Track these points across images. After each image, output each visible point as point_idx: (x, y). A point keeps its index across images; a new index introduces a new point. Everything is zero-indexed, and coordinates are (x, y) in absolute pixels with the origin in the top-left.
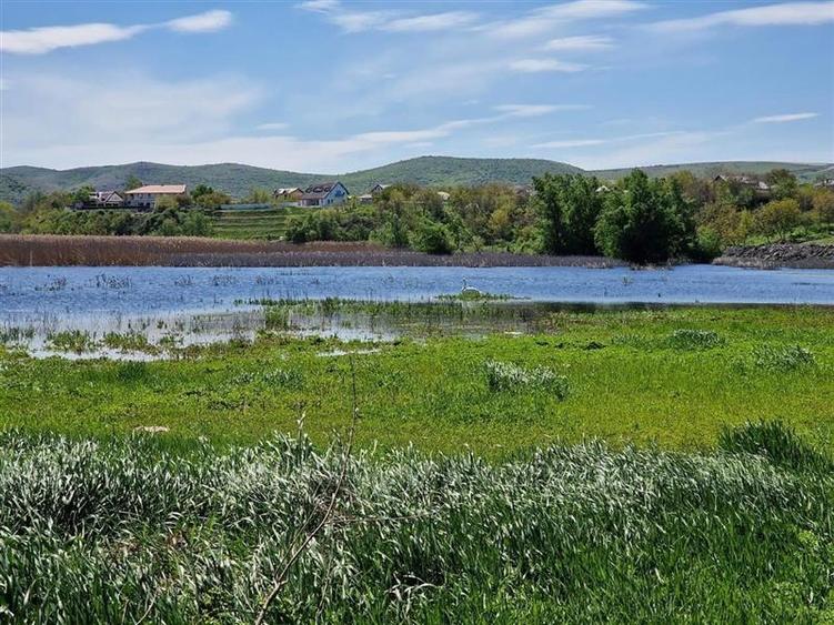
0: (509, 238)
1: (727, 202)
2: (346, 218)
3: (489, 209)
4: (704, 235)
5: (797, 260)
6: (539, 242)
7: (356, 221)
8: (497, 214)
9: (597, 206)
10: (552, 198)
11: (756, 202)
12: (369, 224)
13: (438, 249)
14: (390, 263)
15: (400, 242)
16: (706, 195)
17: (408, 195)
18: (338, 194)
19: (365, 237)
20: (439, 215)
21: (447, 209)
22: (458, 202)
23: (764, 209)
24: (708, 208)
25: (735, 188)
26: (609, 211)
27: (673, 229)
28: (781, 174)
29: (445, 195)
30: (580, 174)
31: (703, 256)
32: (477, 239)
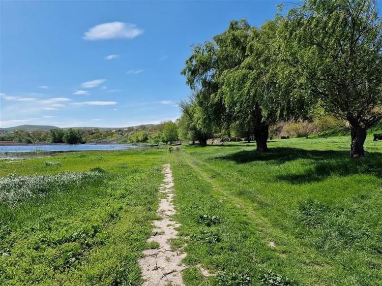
0: (45, 140)
1: (87, 134)
2: (8, 137)
3: (40, 135)
4: (84, 139)
5: (100, 143)
6: (51, 141)
7: (10, 137)
8: (42, 136)
9: (63, 134)
10: (54, 133)
11: (92, 134)
12: (13, 138)
13: (29, 142)
14: (18, 145)
15: (20, 141)
16: (84, 132)
17: (22, 132)
18: (6, 132)
19: (12, 140)
20: (29, 136)
21: (31, 135)
22: (33, 134)
23: (94, 135)
24: (84, 135)
25: (89, 131)
26: (65, 135)
27: (78, 138)
28: (97, 129)
29: (30, 132)
30: (59, 129)
31: (84, 143)
32: (38, 140)
